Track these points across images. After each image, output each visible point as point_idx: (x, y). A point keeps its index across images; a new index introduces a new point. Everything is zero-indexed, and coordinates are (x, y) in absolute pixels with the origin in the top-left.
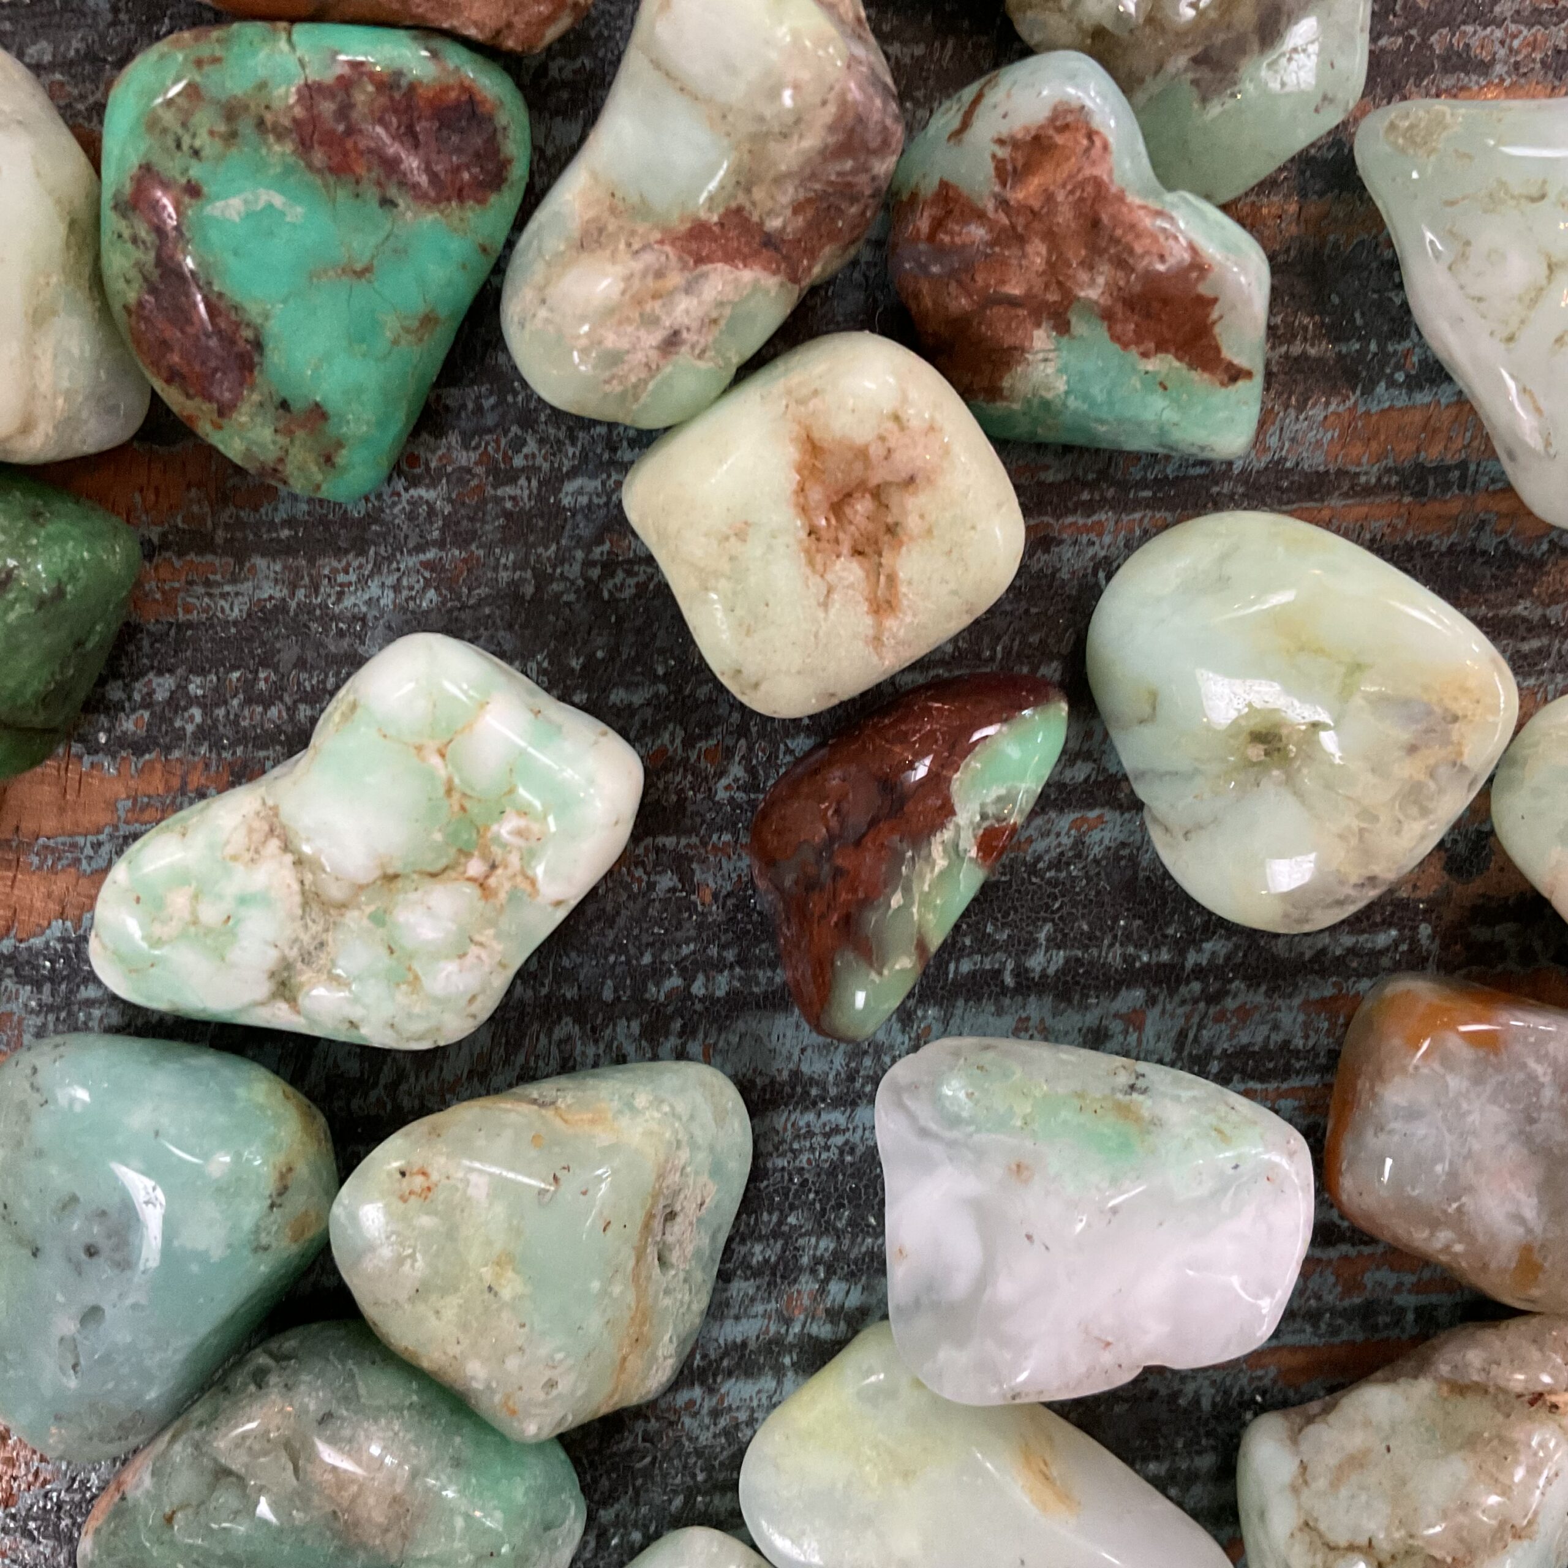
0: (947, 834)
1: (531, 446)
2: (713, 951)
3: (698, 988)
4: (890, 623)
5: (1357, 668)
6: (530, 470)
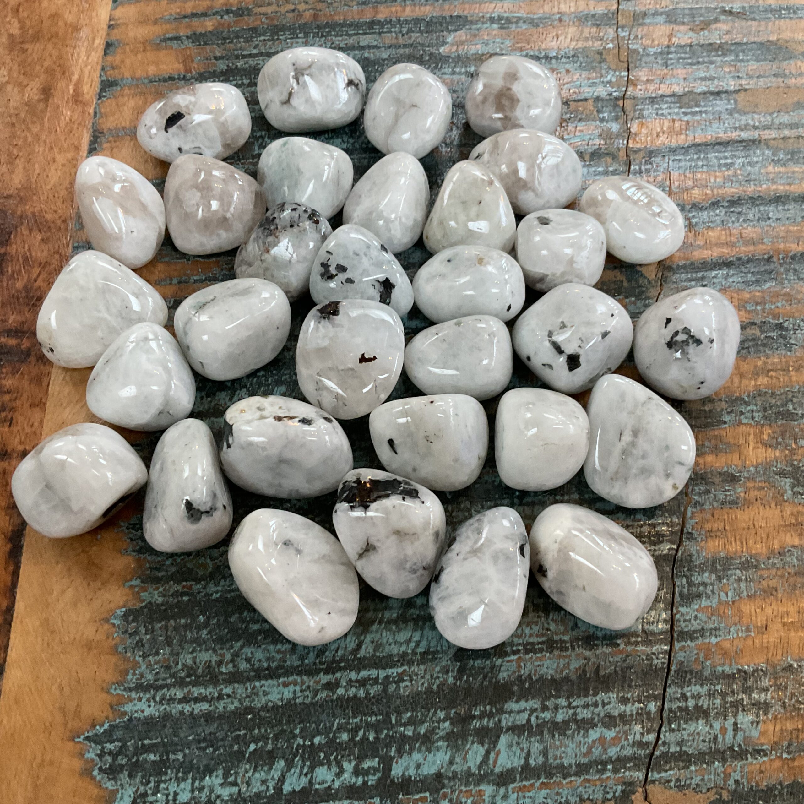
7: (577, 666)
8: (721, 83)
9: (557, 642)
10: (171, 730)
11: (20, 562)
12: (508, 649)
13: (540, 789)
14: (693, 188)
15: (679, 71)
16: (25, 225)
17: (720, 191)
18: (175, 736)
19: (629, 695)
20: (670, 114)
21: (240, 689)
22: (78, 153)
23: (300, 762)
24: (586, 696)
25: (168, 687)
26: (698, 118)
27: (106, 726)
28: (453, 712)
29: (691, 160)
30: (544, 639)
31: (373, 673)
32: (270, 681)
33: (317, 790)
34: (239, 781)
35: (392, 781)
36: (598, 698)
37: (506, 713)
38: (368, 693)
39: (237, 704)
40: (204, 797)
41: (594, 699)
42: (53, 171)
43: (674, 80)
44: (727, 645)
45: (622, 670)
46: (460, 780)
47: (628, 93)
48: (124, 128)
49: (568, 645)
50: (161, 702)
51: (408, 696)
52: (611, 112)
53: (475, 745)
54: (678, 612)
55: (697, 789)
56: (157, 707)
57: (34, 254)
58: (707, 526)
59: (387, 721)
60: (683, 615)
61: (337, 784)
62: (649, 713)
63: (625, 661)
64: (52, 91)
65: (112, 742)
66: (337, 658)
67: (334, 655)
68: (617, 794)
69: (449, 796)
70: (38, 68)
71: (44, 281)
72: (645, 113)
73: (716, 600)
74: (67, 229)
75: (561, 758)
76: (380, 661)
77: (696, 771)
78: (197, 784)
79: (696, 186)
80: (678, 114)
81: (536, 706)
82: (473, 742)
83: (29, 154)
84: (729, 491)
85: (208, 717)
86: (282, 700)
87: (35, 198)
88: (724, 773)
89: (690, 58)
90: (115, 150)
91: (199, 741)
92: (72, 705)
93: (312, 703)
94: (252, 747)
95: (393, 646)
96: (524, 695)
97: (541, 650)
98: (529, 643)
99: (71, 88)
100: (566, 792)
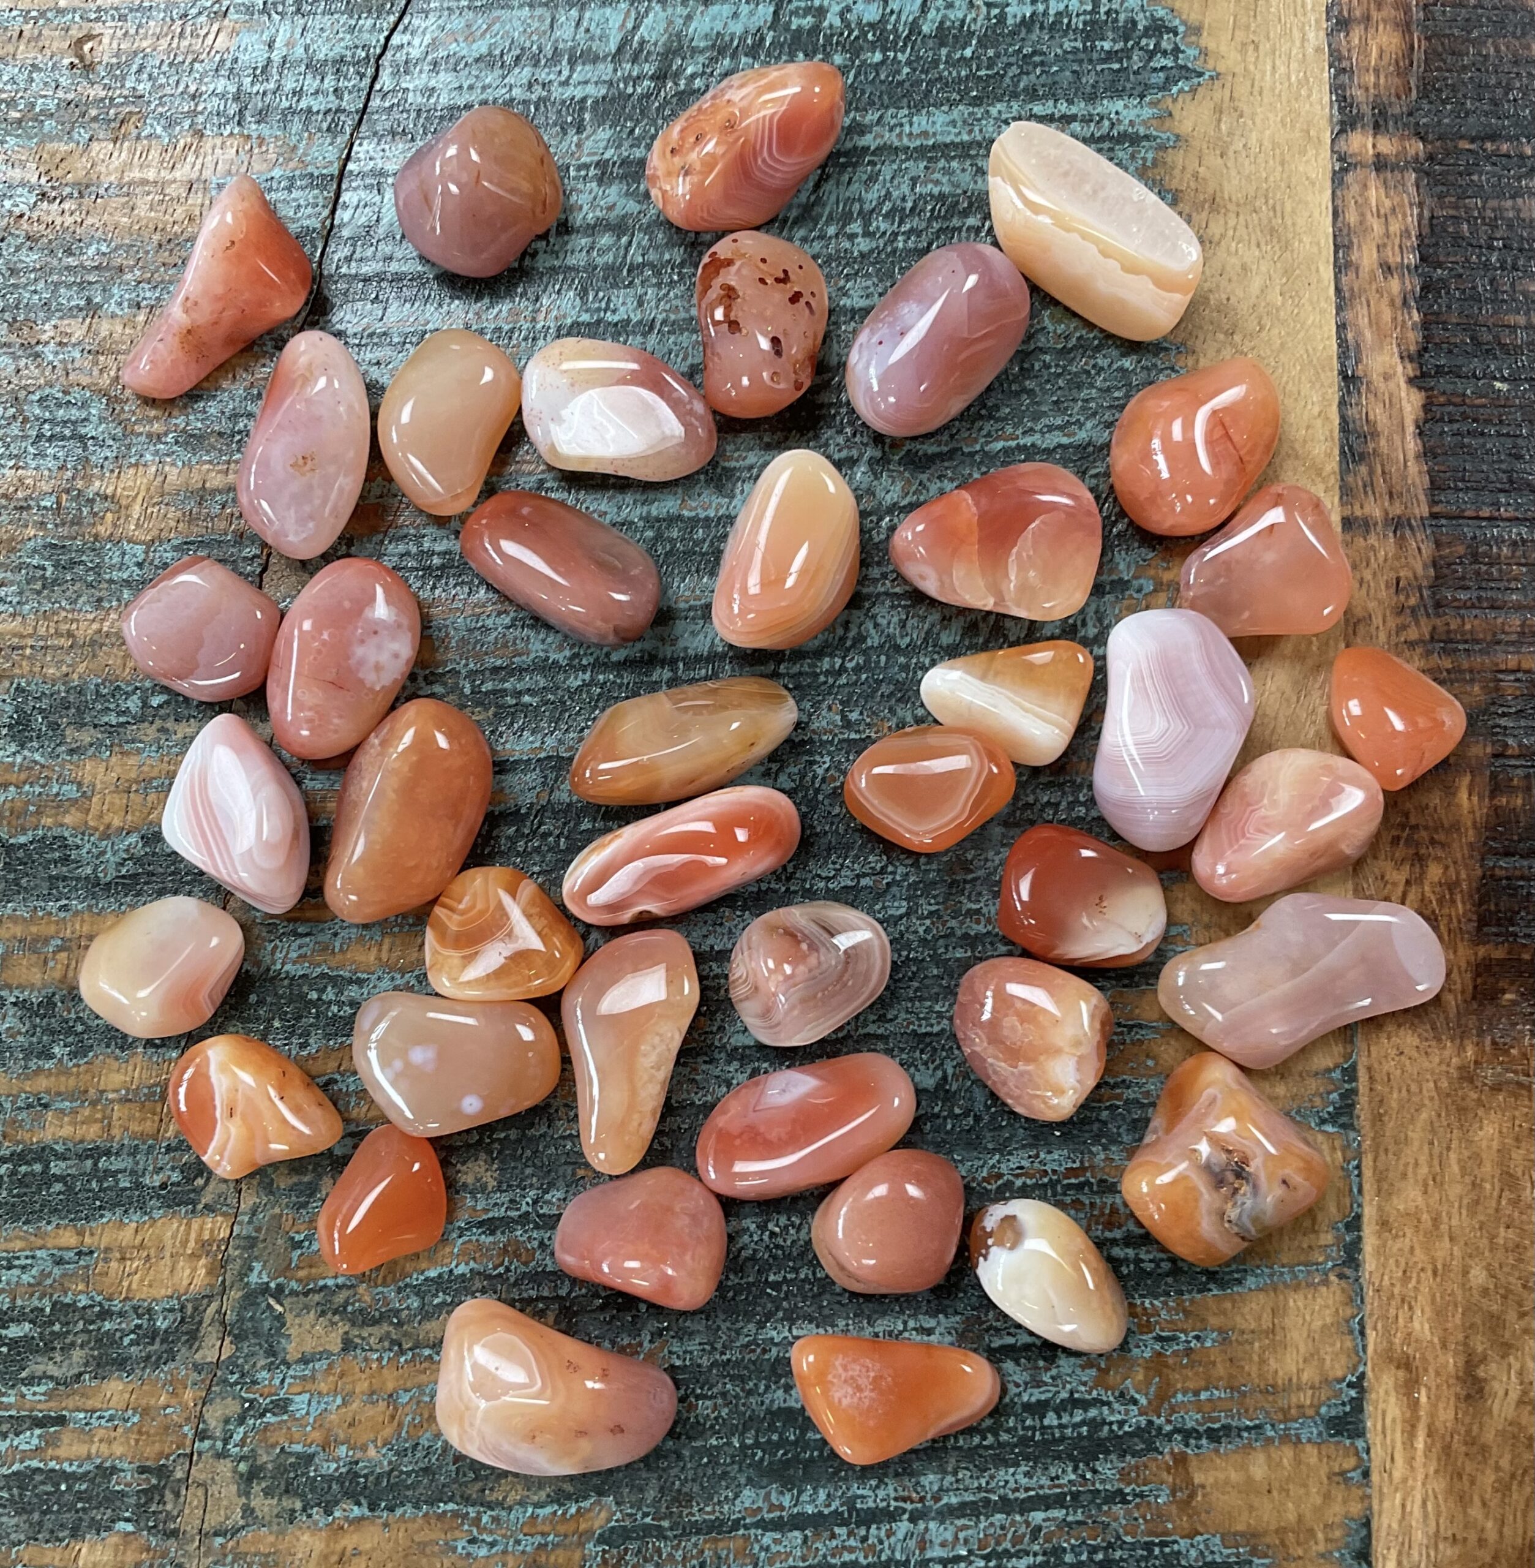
10: (1083, 81)
11: (1339, 344)
18: (1078, 73)
19: (421, 99)
23: (901, 29)
27: (1175, 89)
32: (948, 140)
34: (984, 9)
36: (467, 97)
37: (605, 82)
39: (994, 111)
41: (473, 96)
53: (653, 40)
54: (323, 220)
56: (1106, 112)
60: (317, 216)
62: (396, 73)
65: (1162, 68)
66: (850, 169)
67: (855, 173)
75: (532, 17)
78: (1041, 8)
81: (560, 89)
82: (656, 44)
83: (1477, 1204)
85: (1033, 95)
86: (929, 114)
92: (1228, 121)
93: (886, 107)
94: (968, 53)
96: (577, 105)
99: (1425, 1406)
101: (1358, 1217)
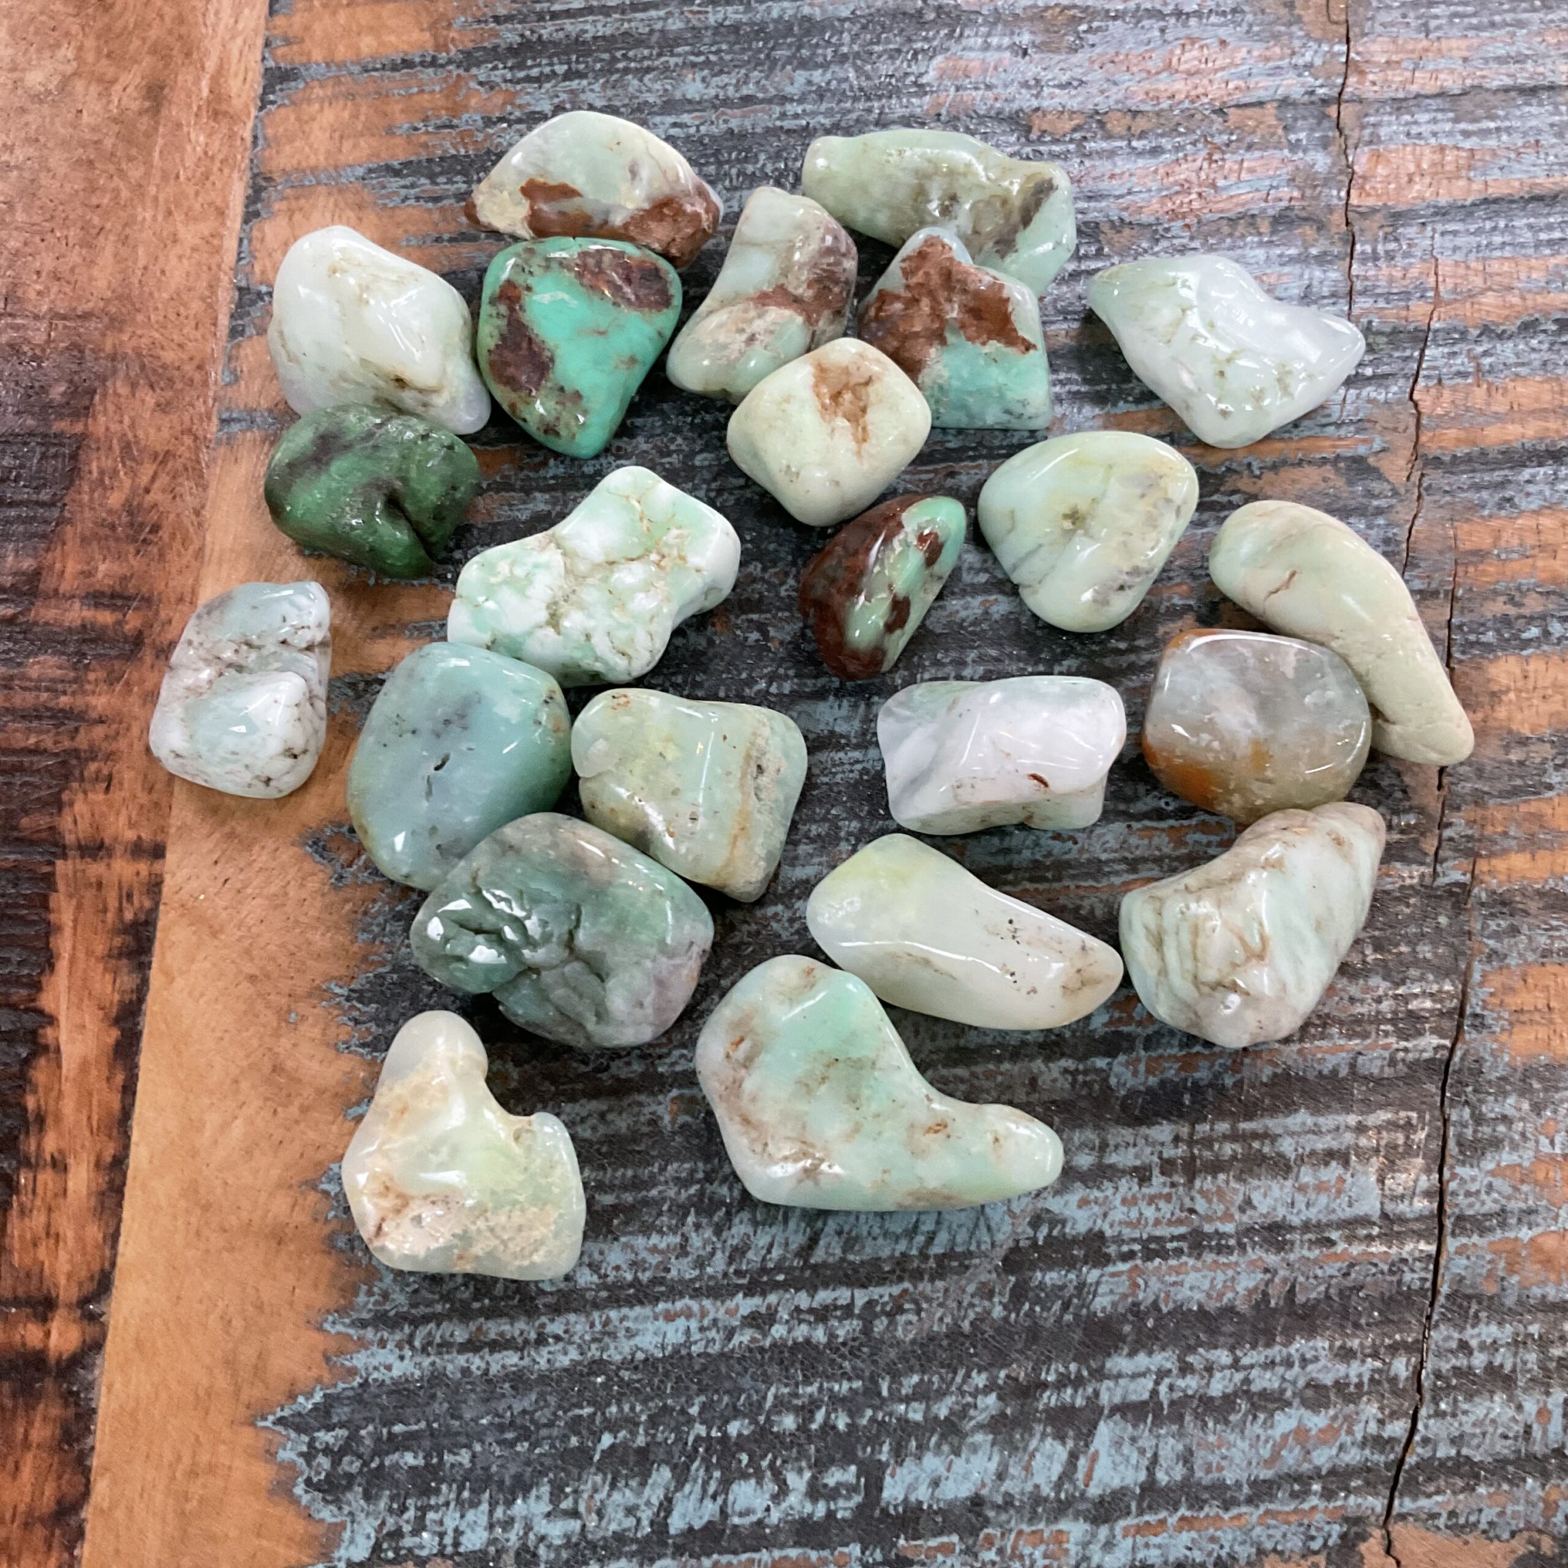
0: (901, 536)
1: (679, 440)
2: (781, 671)
3: (773, 689)
4: (865, 446)
5: (1111, 467)
6: (678, 451)
7: (1251, 1284)
8: (1541, 69)
9: (1209, 1237)
10: (446, 1405)
11: (136, 1066)
12: (1112, 1250)
13: (1180, 1530)
14: (1483, 292)
15: (1454, 43)
16: (121, 374)
17: (1539, 299)
18: (453, 1417)
19: (1355, 1343)
20: (1434, 134)
21: (578, 1324)
22: (223, 224)
23: (702, 1472)
24: (1268, 1345)
25: (438, 1319)
26: (1492, 143)
27: (318, 1397)
28: (1003, 1374)
29: (1479, 232)
30: (1182, 1230)
31: (843, 1295)
32: (638, 1309)
33: (736, 1526)
34: (582, 1508)
35: (885, 1511)
36: (1292, 1350)
37: (1108, 1378)
38: (832, 1336)
39: (574, 1354)
40: (513, 1538)
41: (1285, 1351)
42: (174, 261)
43: (1442, 63)
44: (1550, 1243)
45: (1341, 1293)
46: (1019, 1510)
47: (1348, 90)
48: (314, 170)
49: (1232, 1242)
50: (424, 1350)
51: (913, 1342)
52: (1312, 130)
53: (1049, 1440)
54: (1454, 1176)
55: (1490, 1533)
56: (418, 1359)
57: (141, 434)
58: (1514, 1002)
59: (871, 1391)
60: (1463, 1181)
61: (775, 1516)
62: (1394, 1380)
63: (1346, 1275)
64: (166, 91)
65: (330, 1428)
66: (771, 1265)
67: (764, 1259)
68: (1330, 1543)
69: (998, 1543)
70: (136, 43)
71: (164, 491)
72: (1383, 132)
73: (1531, 1153)
74: (205, 383)
75: (1220, 1469)
76: (856, 1271)
77: (1490, 1495)
78: (499, 1513)
79: (1490, 289)
80: (1450, 134)
81: (1168, 1365)
82: (1044, 1435)
83: (126, 225)
84: (1557, 928)
85: (518, 1380)
86: (663, 1348)
87: (140, 318)
88: (1545, 1501)
89: (1475, 15)
90: (297, 216)
91: (501, 1428)
92: (248, 1354)
93: (722, 1355)
94: (607, 1440)
95: (880, 1241)
96: (1144, 1342)
97: (1179, 1252)
98: (1152, 1239)
99: (205, 84)
100: (1230, 1537)
101: (246, 221)
